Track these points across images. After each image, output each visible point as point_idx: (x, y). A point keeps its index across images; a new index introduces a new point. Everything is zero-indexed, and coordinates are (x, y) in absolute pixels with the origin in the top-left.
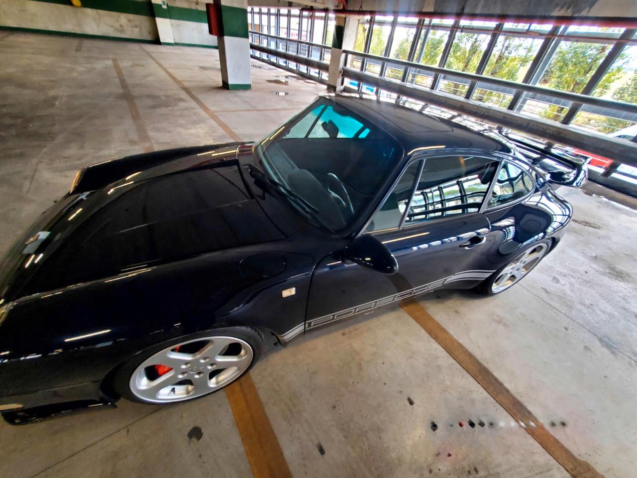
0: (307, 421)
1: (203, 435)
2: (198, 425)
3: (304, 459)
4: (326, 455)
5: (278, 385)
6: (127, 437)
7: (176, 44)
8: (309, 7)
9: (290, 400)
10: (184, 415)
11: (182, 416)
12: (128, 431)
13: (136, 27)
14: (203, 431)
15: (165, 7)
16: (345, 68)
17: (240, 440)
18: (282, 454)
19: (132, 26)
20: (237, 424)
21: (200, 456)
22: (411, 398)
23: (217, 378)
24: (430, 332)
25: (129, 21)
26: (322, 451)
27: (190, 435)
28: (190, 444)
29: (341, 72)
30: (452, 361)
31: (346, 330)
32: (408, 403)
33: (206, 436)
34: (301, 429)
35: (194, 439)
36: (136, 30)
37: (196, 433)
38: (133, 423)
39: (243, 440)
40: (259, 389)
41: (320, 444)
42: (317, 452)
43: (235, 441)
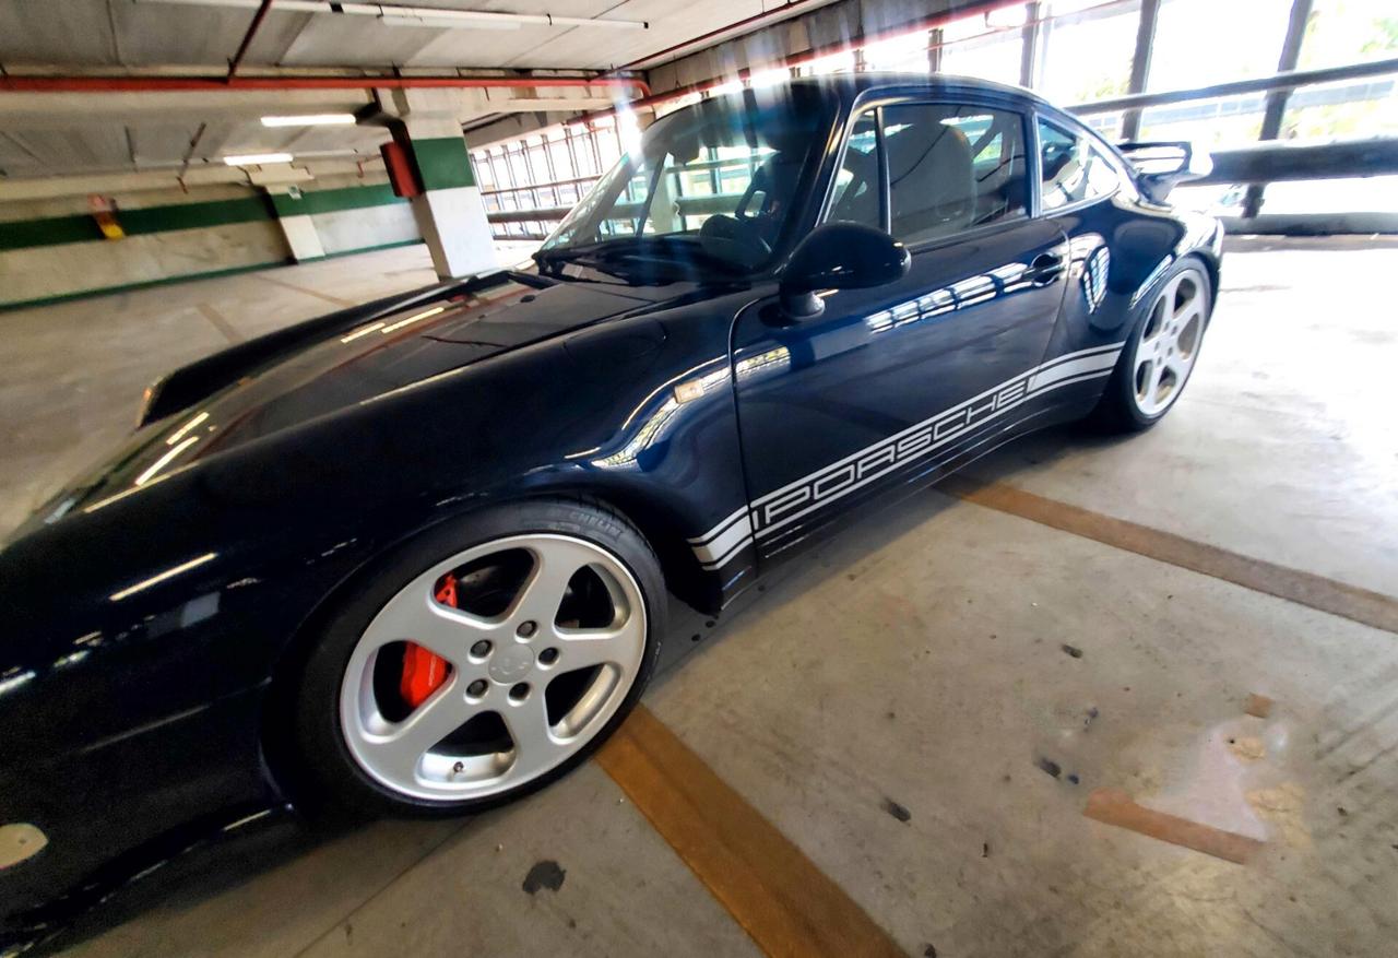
0: (834, 764)
1: (567, 877)
2: (547, 854)
3: (861, 845)
4: (914, 819)
5: (732, 712)
6: (350, 944)
7: (329, 256)
8: (581, 114)
9: (774, 732)
10: (501, 847)
11: (498, 849)
12: (349, 931)
13: (240, 245)
14: (563, 865)
15: (297, 196)
16: (681, 198)
17: (671, 855)
18: (797, 851)
19: (232, 246)
20: (652, 822)
21: (572, 924)
22: (1069, 644)
23: (568, 722)
24: (1049, 522)
25: (226, 237)
26: (900, 814)
27: (530, 886)
28: (533, 906)
29: (675, 209)
30: (1124, 555)
31: (855, 568)
32: (1066, 657)
33: (573, 876)
34: (825, 783)
35: (543, 892)
36: (242, 251)
37: (546, 876)
38: (358, 910)
39: (679, 852)
40: (684, 734)
41: (887, 799)
42: (888, 821)
43: (660, 863)
